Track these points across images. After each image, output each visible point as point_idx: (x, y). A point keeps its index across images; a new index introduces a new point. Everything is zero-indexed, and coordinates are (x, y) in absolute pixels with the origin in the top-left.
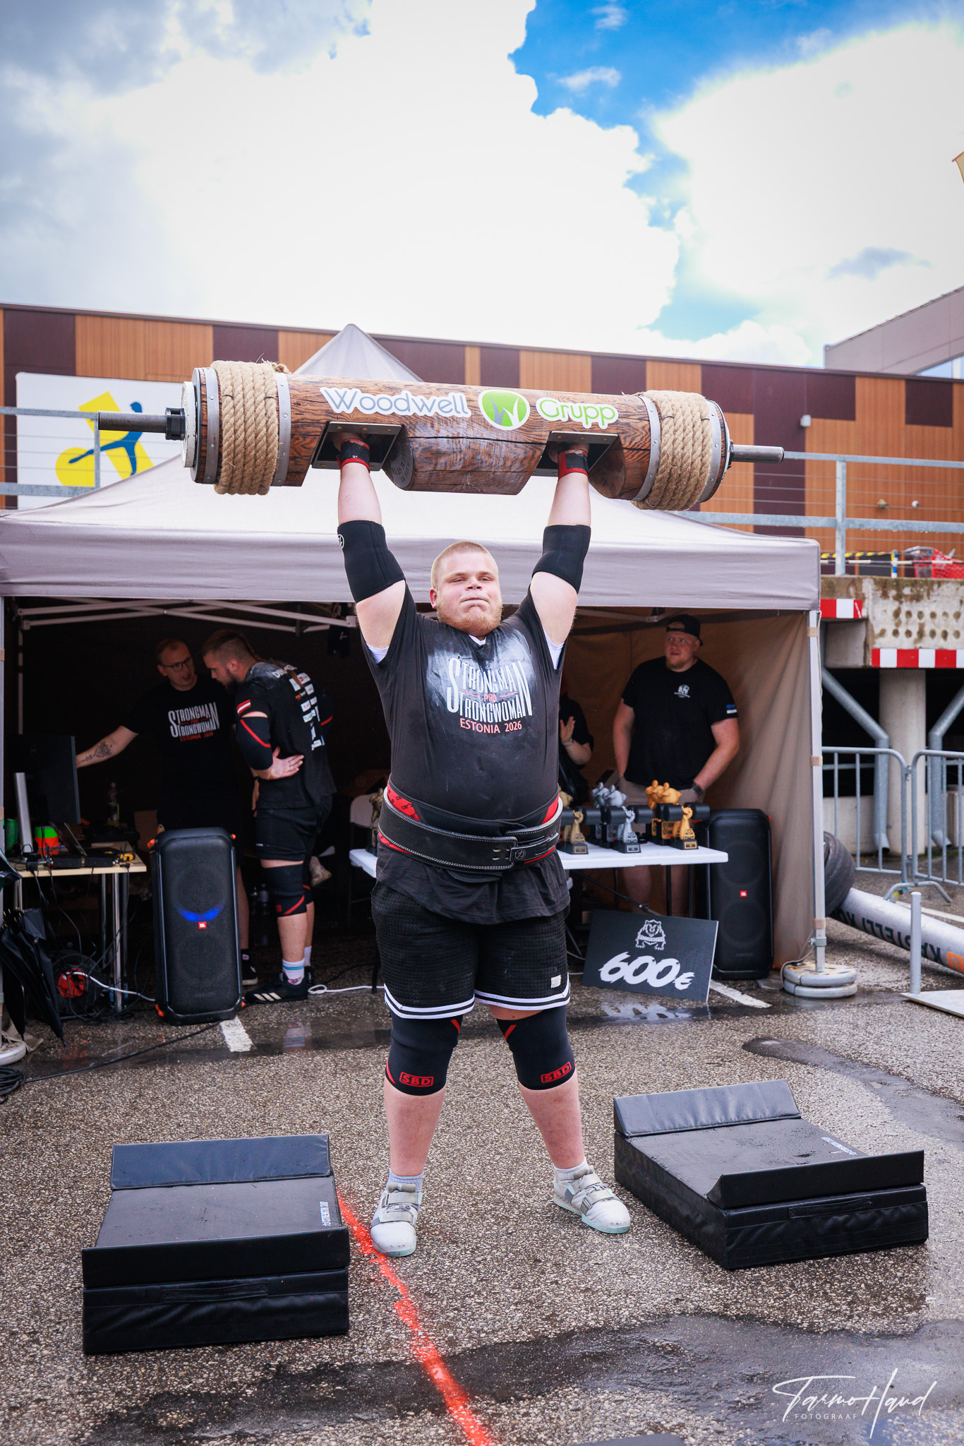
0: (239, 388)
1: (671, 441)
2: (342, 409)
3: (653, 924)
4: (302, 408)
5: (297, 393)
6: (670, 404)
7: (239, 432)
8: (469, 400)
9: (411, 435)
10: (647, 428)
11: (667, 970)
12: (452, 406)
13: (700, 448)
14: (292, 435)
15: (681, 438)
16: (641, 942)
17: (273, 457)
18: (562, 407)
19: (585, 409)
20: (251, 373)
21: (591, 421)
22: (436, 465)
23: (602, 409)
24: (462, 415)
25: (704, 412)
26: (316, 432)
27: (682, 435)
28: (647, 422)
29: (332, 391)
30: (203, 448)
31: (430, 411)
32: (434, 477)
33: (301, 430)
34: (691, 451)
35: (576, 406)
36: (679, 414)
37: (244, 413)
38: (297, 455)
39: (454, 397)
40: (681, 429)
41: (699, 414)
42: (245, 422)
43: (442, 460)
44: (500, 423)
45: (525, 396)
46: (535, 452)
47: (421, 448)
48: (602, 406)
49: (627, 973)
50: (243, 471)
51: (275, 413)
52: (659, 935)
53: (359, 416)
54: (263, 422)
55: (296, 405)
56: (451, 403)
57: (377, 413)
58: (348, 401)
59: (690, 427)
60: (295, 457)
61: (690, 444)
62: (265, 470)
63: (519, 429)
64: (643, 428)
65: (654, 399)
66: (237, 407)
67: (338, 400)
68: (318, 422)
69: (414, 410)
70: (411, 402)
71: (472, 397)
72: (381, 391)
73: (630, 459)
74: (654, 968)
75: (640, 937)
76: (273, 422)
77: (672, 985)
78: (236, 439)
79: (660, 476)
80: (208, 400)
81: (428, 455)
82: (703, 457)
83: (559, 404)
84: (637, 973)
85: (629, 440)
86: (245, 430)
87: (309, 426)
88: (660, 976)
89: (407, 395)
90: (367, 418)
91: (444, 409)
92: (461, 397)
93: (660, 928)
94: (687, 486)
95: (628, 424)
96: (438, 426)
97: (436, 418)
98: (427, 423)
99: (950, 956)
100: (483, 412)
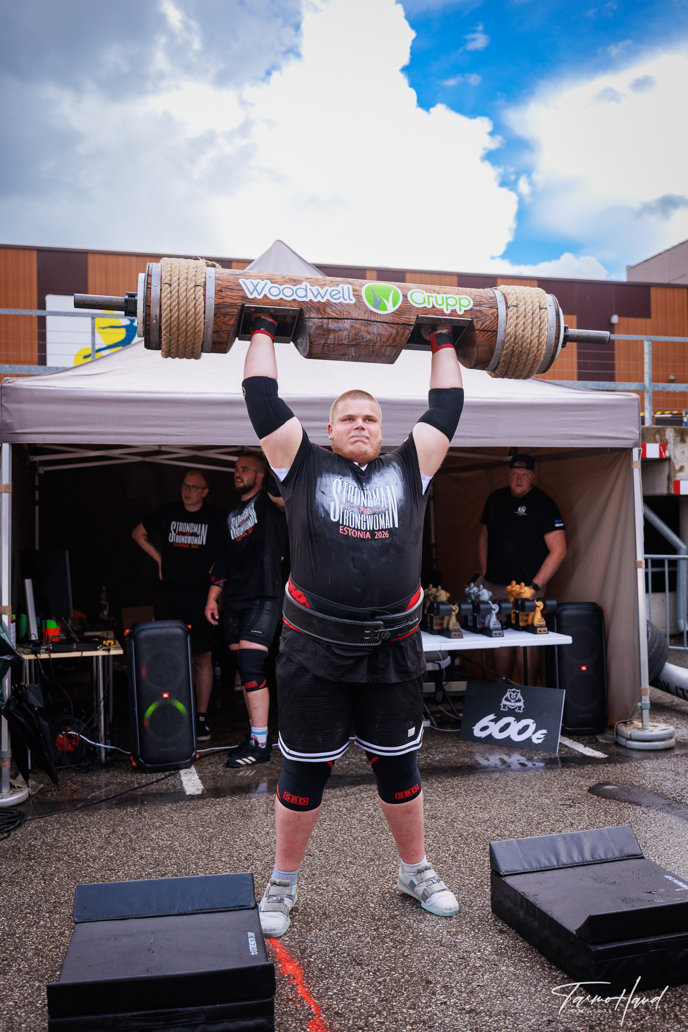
0: (176, 278)
1: (514, 324)
2: (255, 295)
3: (514, 692)
4: (223, 294)
5: (221, 282)
6: (515, 295)
7: (173, 311)
8: (354, 290)
9: (307, 316)
10: (495, 315)
11: (526, 728)
12: (341, 295)
13: (538, 331)
14: (215, 315)
15: (522, 323)
16: (505, 706)
18: (428, 297)
19: (447, 299)
20: (186, 267)
21: (450, 308)
22: (327, 340)
23: (460, 299)
24: (348, 301)
25: (543, 303)
26: (234, 312)
27: (523, 320)
28: (495, 310)
29: (248, 282)
30: (148, 323)
31: (323, 298)
32: (326, 348)
33: (222, 310)
34: (530, 333)
35: (439, 297)
36: (521, 304)
37: (178, 297)
39: (343, 287)
40: (523, 316)
41: (538, 304)
42: (178, 304)
43: (332, 336)
44: (378, 309)
45: (400, 288)
46: (405, 331)
47: (315, 326)
48: (461, 297)
49: (494, 730)
50: (178, 341)
51: (202, 297)
52: (519, 701)
53: (267, 301)
54: (192, 304)
55: (219, 291)
56: (340, 292)
57: (281, 299)
58: (259, 290)
59: (530, 314)
60: (218, 331)
61: (529, 327)
62: (195, 340)
63: (393, 313)
64: (492, 314)
65: (504, 292)
66: (173, 293)
67: (252, 289)
68: (235, 305)
69: (310, 297)
70: (309, 291)
71: (357, 288)
72: (286, 282)
73: (480, 338)
74: (515, 726)
75: (504, 702)
76: (200, 304)
77: (529, 740)
78: (171, 317)
79: (505, 352)
80: (152, 287)
81: (321, 332)
82: (540, 338)
83: (426, 294)
84: (502, 730)
85: (480, 323)
86: (178, 310)
87: (228, 308)
88: (520, 732)
89: (306, 285)
90: (273, 303)
91: (334, 297)
92: (348, 288)
93: (519, 695)
94: (527, 360)
95: (480, 311)
96: (329, 310)
97: (328, 304)
98: (321, 308)
100: (365, 300)
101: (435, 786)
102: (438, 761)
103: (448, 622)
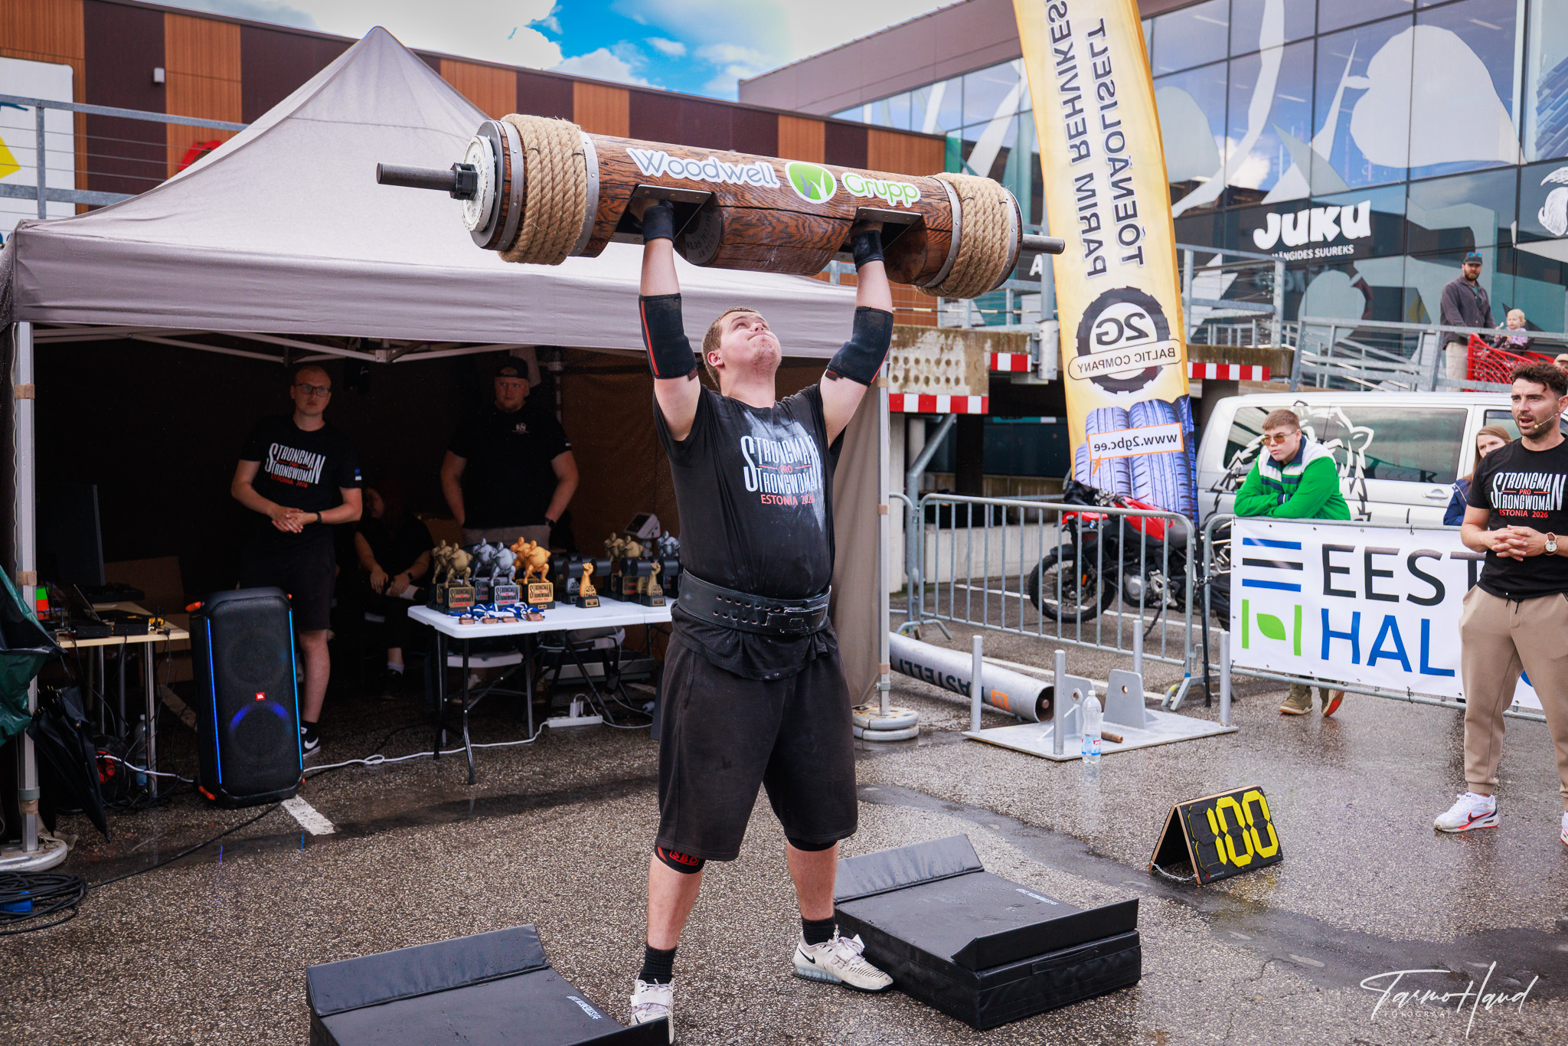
0: (545, 142)
1: (973, 222)
4: (610, 168)
5: (604, 153)
6: (969, 186)
7: (546, 190)
8: (776, 171)
9: (721, 203)
10: (948, 209)
13: (998, 232)
14: (600, 197)
15: (981, 221)
17: (580, 220)
18: (869, 184)
19: (889, 186)
20: (554, 128)
21: (896, 199)
22: (744, 237)
23: (904, 188)
25: (1001, 197)
26: (625, 194)
27: (983, 218)
28: (948, 204)
30: (505, 207)
32: (739, 251)
33: (609, 191)
34: (991, 235)
35: (882, 183)
36: (978, 196)
37: (552, 170)
38: (603, 219)
40: (982, 211)
41: (996, 197)
42: (553, 179)
43: (750, 232)
44: (809, 196)
45: (833, 172)
46: (842, 229)
47: (729, 217)
48: (905, 184)
50: (547, 234)
51: (584, 171)
53: (669, 180)
54: (572, 180)
55: (604, 164)
59: (990, 210)
60: (601, 222)
61: (990, 227)
62: (570, 234)
64: (945, 208)
65: (954, 181)
66: (545, 163)
68: (627, 184)
71: (781, 169)
72: (690, 155)
73: (932, 240)
76: (582, 182)
78: (543, 198)
79: (959, 260)
80: (511, 153)
81: (737, 225)
82: (1000, 241)
83: (864, 180)
85: (932, 219)
86: (553, 189)
87: (618, 188)
90: (677, 183)
95: (929, 204)
96: (748, 196)
97: (746, 187)
98: (738, 191)
99: (996, 694)
100: (792, 184)
103: (646, 585)
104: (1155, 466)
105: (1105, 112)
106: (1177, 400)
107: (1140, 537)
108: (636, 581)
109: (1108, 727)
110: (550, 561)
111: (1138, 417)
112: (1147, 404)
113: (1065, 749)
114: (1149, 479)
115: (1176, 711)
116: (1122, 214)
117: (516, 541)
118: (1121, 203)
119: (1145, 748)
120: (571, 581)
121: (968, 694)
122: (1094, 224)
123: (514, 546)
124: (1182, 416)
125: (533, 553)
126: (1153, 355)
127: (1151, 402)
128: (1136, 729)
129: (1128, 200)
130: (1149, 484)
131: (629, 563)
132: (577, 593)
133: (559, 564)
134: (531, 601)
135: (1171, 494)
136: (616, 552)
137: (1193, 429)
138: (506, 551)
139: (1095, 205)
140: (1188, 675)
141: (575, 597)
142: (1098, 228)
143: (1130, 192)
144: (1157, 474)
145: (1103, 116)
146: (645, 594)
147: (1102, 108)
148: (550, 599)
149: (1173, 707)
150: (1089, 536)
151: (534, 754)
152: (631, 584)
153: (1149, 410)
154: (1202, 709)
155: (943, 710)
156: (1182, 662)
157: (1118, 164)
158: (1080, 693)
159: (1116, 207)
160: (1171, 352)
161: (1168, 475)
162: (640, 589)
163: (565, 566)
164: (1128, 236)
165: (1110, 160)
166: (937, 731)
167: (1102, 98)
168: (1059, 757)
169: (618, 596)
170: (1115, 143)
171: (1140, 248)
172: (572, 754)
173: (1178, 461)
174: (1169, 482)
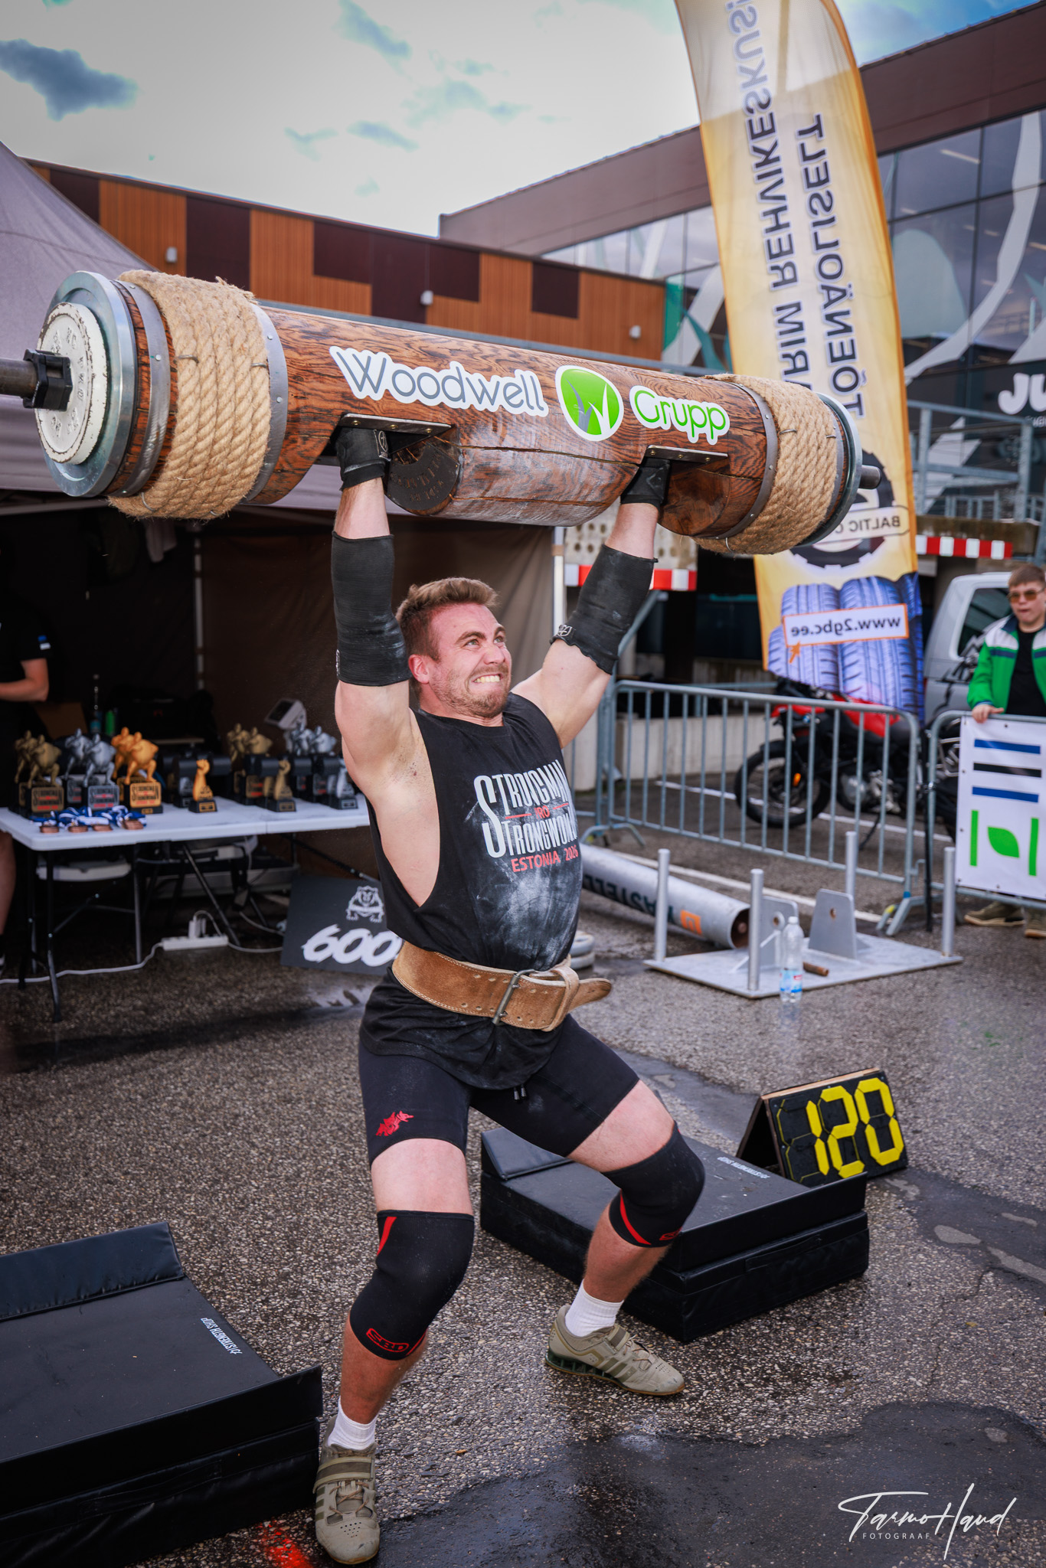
3: (368, 891)
6: (791, 408)
9: (463, 442)
10: (761, 446)
11: (386, 945)
13: (823, 481)
15: (803, 465)
16: (353, 913)
18: (663, 405)
19: (689, 409)
21: (698, 435)
22: (487, 491)
23: (710, 411)
25: (829, 426)
26: (325, 428)
28: (761, 437)
32: (476, 507)
34: (812, 485)
35: (680, 405)
36: (800, 427)
40: (805, 452)
41: (823, 430)
43: (499, 483)
46: (625, 474)
47: (473, 464)
49: (337, 950)
52: (376, 904)
53: (393, 406)
63: (606, 441)
64: (758, 444)
65: (769, 399)
68: (328, 412)
71: (547, 377)
73: (738, 489)
74: (370, 943)
75: (352, 907)
81: (481, 475)
83: (658, 400)
84: (349, 949)
85: (740, 461)
87: (315, 418)
88: (378, 952)
90: (403, 410)
95: (740, 438)
96: (502, 430)
97: (502, 414)
98: (489, 422)
99: (685, 915)
101: (270, 1045)
102: (259, 1003)
103: (272, 788)
104: (872, 654)
105: (818, 229)
106: (902, 578)
107: (856, 732)
108: (262, 780)
109: (813, 956)
110: (158, 757)
111: (852, 597)
112: (864, 582)
113: (762, 983)
114: (863, 670)
115: (894, 937)
116: (837, 353)
117: (118, 732)
118: (836, 340)
119: (854, 982)
120: (183, 782)
121: (653, 914)
122: (800, 363)
123: (116, 739)
124: (908, 596)
125: (136, 747)
126: (872, 524)
127: (868, 579)
128: (844, 959)
129: (845, 338)
130: (863, 676)
131: (253, 760)
132: (190, 795)
133: (168, 761)
134: (134, 804)
135: (890, 687)
136: (241, 748)
137: (920, 611)
138: (102, 745)
139: (802, 341)
140: (907, 895)
141: (188, 800)
142: (806, 368)
143: (847, 329)
144: (873, 663)
145: (816, 234)
146: (271, 797)
147: (816, 224)
148: (157, 802)
149: (890, 931)
150: (801, 731)
151: (139, 984)
152: (257, 785)
153: (866, 588)
154: (922, 934)
155: (626, 932)
156: (901, 879)
157: (834, 292)
158: (781, 918)
159: (830, 345)
160: (896, 521)
161: (888, 665)
162: (266, 790)
163: (175, 764)
164: (845, 380)
165: (824, 287)
166: (616, 958)
167: (815, 212)
168: (753, 994)
169: (242, 799)
170: (830, 268)
171: (859, 396)
172: (184, 984)
173: (900, 649)
174: (889, 673)
